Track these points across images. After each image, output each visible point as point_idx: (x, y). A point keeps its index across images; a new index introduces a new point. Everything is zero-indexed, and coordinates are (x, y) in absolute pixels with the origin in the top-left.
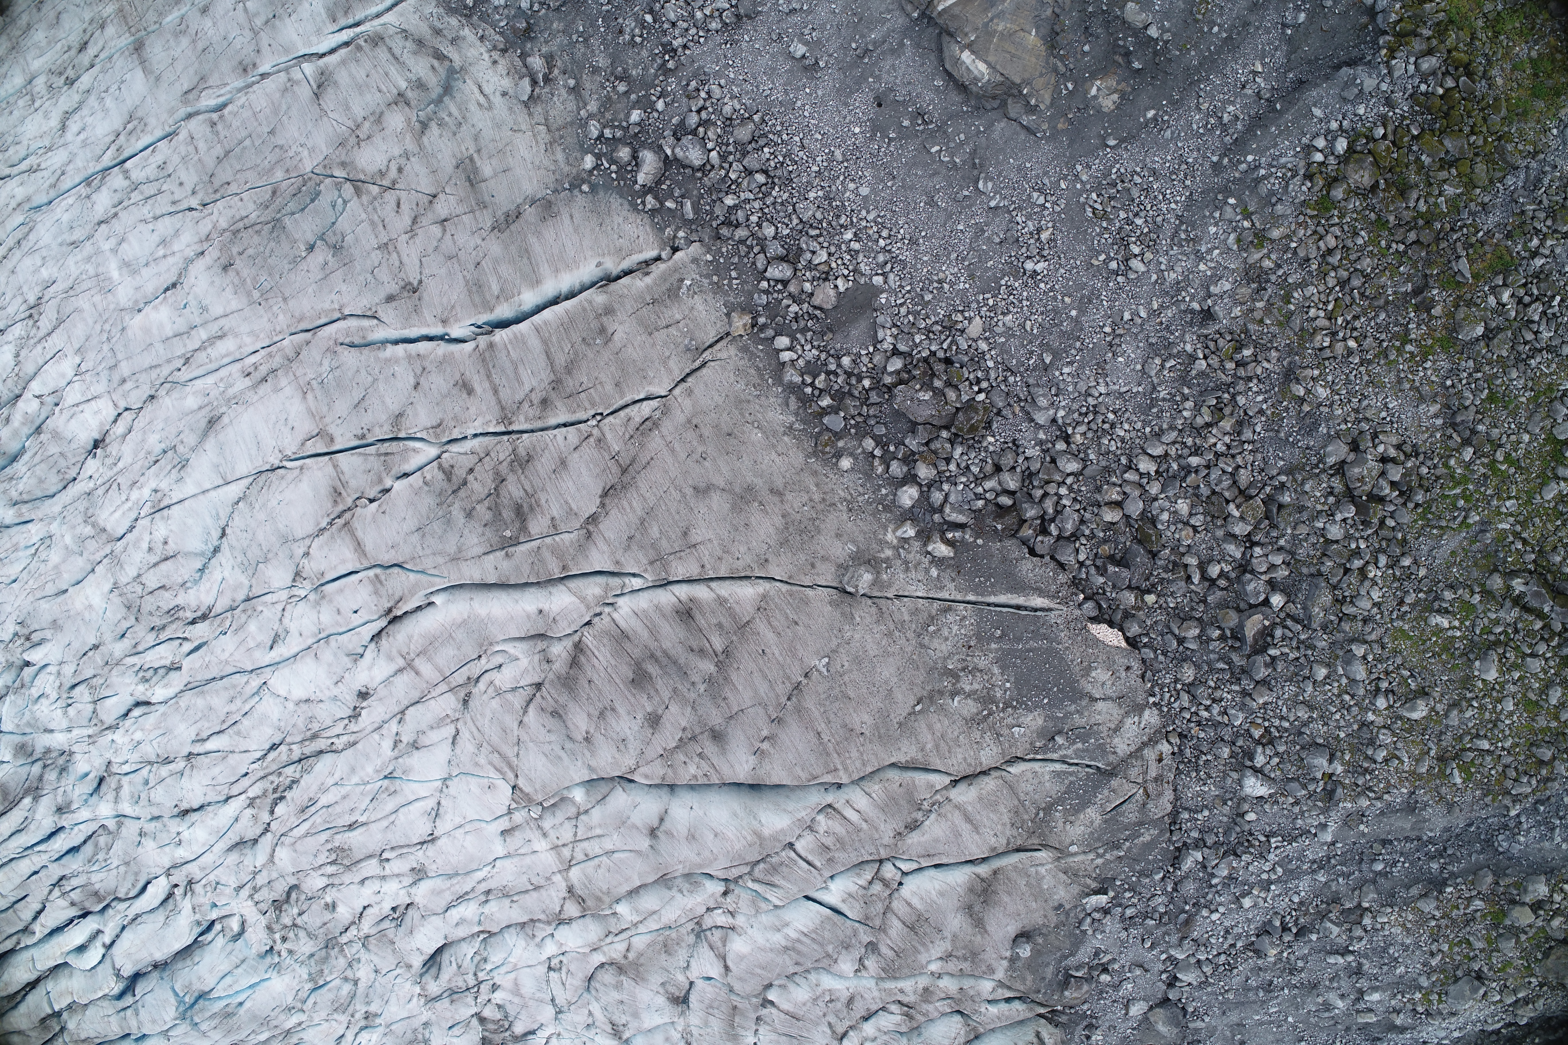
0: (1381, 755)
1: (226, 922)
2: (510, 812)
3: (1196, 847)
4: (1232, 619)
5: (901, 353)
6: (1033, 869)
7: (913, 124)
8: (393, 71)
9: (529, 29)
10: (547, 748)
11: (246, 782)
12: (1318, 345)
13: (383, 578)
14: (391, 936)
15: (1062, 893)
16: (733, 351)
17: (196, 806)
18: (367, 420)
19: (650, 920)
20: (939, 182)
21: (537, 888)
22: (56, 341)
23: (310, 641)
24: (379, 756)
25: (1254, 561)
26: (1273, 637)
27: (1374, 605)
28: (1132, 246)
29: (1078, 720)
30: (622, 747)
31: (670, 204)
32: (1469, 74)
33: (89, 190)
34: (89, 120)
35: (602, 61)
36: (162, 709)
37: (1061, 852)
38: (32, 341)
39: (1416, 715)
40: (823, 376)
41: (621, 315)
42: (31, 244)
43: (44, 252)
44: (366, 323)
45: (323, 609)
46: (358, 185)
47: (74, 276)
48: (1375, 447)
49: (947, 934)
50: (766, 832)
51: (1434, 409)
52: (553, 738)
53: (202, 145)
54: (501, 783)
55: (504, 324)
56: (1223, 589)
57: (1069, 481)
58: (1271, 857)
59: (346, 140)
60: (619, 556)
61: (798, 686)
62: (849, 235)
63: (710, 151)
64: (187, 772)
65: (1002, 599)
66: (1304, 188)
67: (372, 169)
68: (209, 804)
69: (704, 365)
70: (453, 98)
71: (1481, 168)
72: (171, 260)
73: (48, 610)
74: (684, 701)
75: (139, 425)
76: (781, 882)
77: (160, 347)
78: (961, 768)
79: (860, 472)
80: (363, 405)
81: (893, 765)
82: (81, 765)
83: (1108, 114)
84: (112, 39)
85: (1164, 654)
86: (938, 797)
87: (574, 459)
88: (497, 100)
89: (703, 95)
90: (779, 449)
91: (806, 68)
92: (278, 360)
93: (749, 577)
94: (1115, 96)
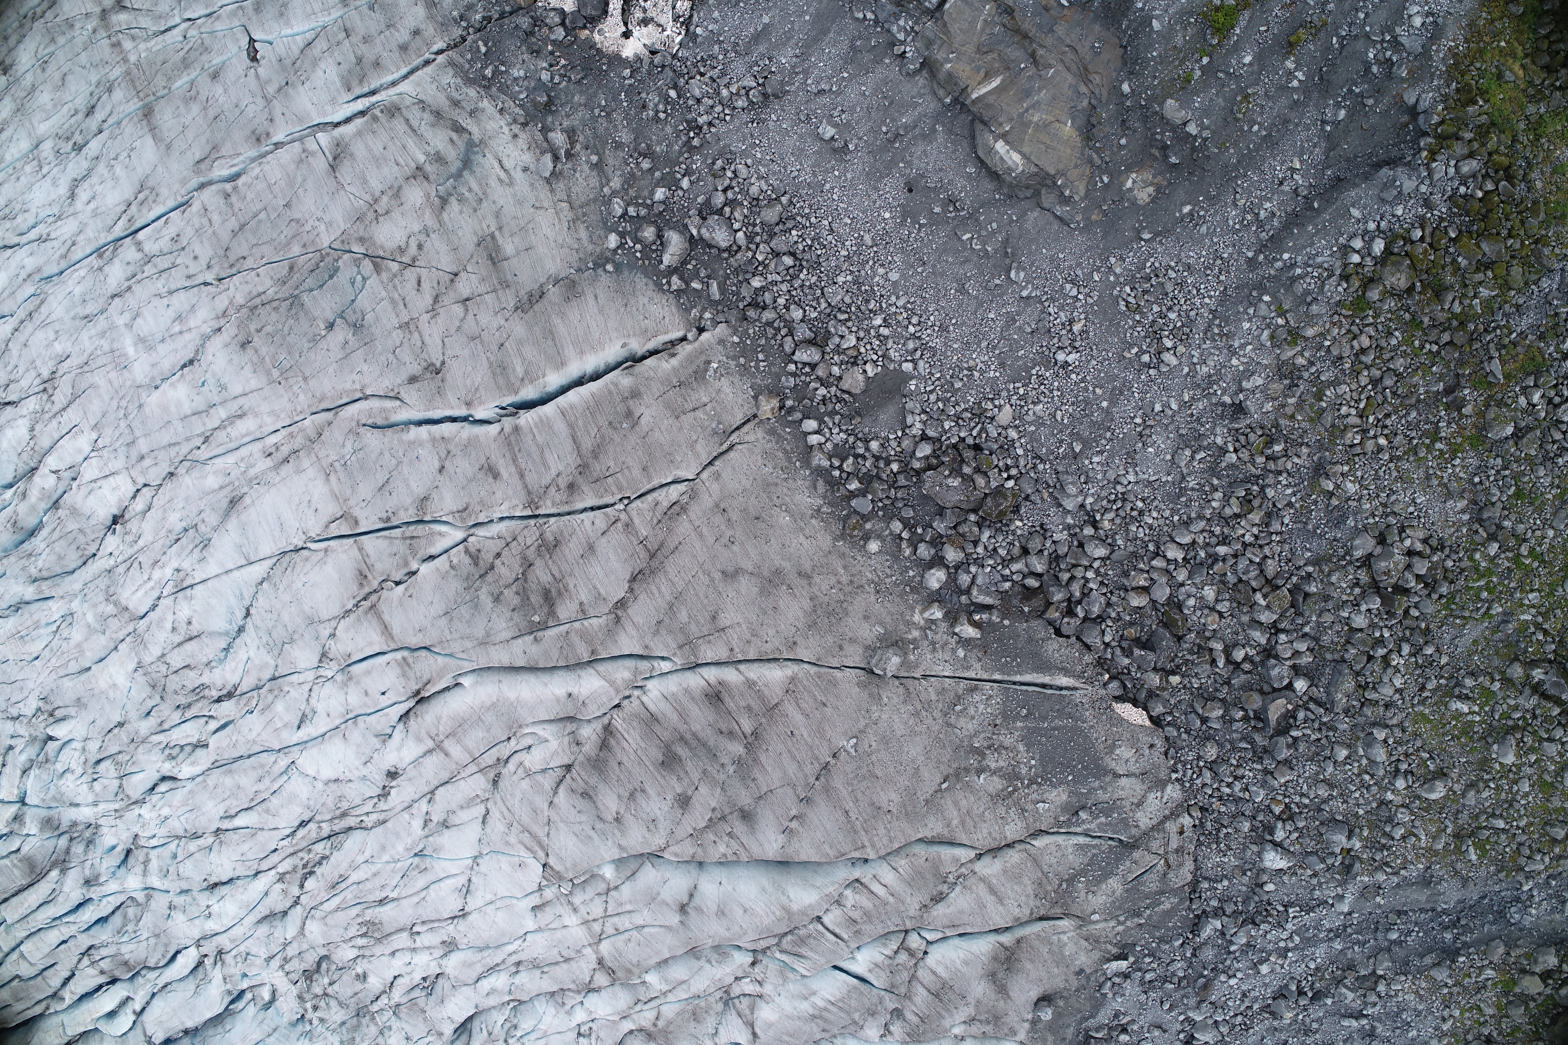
0: (1399, 833)
1: (257, 991)
2: (540, 888)
3: (1216, 915)
4: (1255, 702)
5: (929, 438)
6: (1055, 937)
7: (945, 211)
8: (411, 143)
9: (550, 102)
10: (577, 828)
11: (275, 858)
12: (1348, 442)
13: (411, 661)
14: (422, 1005)
15: (1083, 959)
16: (760, 433)
17: (224, 880)
18: (391, 503)
19: (679, 989)
20: (970, 270)
21: (567, 960)
22: (72, 416)
23: (338, 722)
24: (409, 834)
25: (1279, 647)
26: (1295, 718)
27: (1397, 691)
28: (1165, 340)
29: (1101, 796)
30: (652, 827)
31: (695, 285)
32: (1509, 178)
33: (101, 262)
34: (99, 189)
35: (625, 137)
36: (190, 785)
37: (1083, 920)
38: (47, 416)
39: (1433, 796)
40: (851, 460)
41: (647, 399)
42: (43, 317)
43: (57, 326)
44: (389, 404)
45: (350, 691)
46: (377, 261)
47: (88, 352)
48: (1402, 541)
49: (971, 1000)
50: (795, 907)
51: (1462, 504)
52: (583, 818)
53: (216, 218)
54: (531, 862)
55: (529, 405)
56: (1247, 673)
57: (1096, 564)
58: (1289, 926)
59: (364, 214)
60: (648, 640)
61: (826, 767)
62: (878, 321)
63: (736, 231)
64: (216, 847)
65: (1028, 678)
66: (1340, 289)
67: (391, 245)
68: (238, 878)
69: (731, 447)
70: (473, 172)
71: (1516, 271)
72: (187, 336)
73: (71, 688)
74: (714, 783)
75: (158, 502)
76: (810, 954)
77: (178, 425)
78: (986, 842)
79: (887, 553)
80: (388, 488)
81: (920, 840)
82: (108, 838)
83: (1143, 207)
84: (120, 104)
85: (1188, 732)
86: (963, 870)
87: (602, 545)
88: (518, 175)
89: (729, 174)
90: (807, 532)
91: (835, 150)
92: (299, 442)
93: (777, 660)
94: (1151, 189)
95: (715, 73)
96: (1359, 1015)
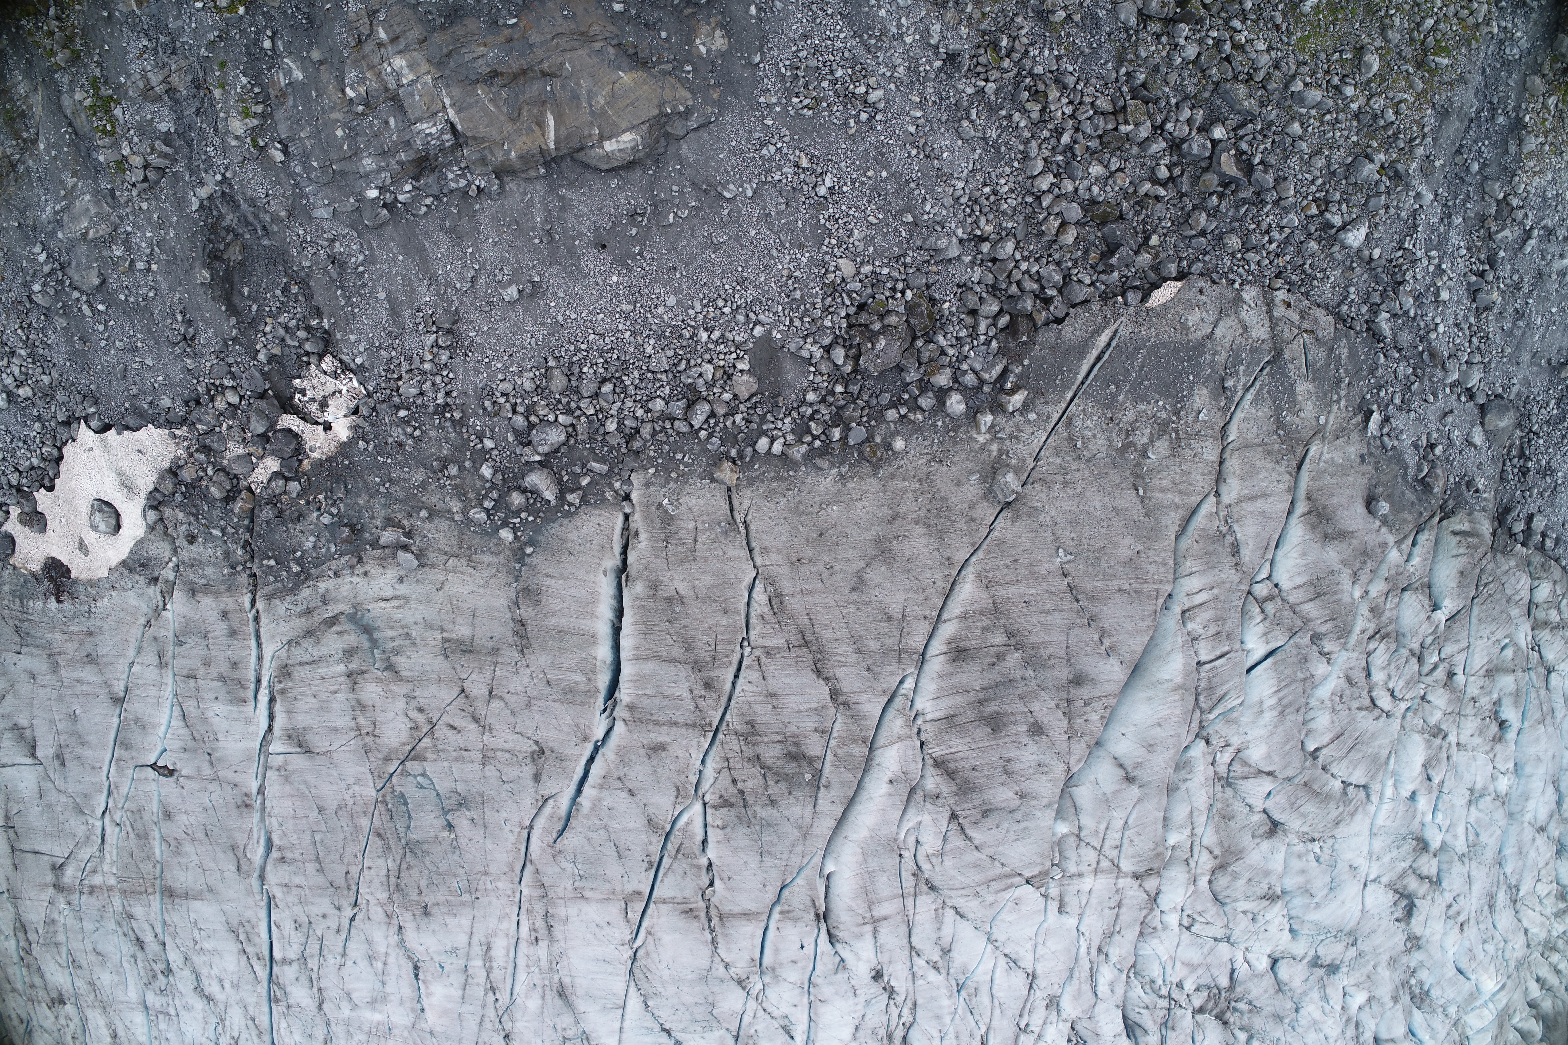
0: (1390, 115)
2: (1046, 896)
3: (1375, 313)
4: (1211, 180)
5: (831, 345)
6: (1322, 464)
7: (638, 225)
8: (323, 671)
9: (352, 527)
10: (1011, 836)
13: (786, 908)
15: (1352, 449)
16: (747, 493)
18: (637, 853)
19: (1195, 819)
20: (703, 231)
21: (1119, 905)
23: (805, 1000)
24: (938, 988)
25: (1176, 134)
26: (1244, 153)
27: (1268, 50)
28: (857, 91)
29: (1220, 359)
30: (1045, 769)
31: (585, 482)
33: (283, 1003)
34: (215, 971)
35: (418, 476)
37: (1319, 432)
40: (812, 424)
41: (664, 577)
44: (548, 810)
45: (784, 975)
46: (413, 755)
49: (1338, 567)
50: (1179, 680)
52: (1005, 826)
53: (298, 880)
54: (1018, 892)
55: (614, 686)
56: (1182, 174)
57: (1018, 256)
58: (1419, 254)
59: (365, 745)
60: (879, 687)
61: (1071, 588)
62: (704, 336)
63: (556, 420)
65: (1084, 369)
67: (405, 736)
69: (746, 525)
70: (378, 628)
72: (391, 960)
74: (1034, 694)
76: (1225, 688)
77: (466, 1009)
78: (1208, 481)
79: (911, 435)
80: (622, 849)
81: (1177, 538)
83: (730, 48)
84: (148, 914)
85: (1205, 253)
86: (1222, 514)
87: (773, 684)
88: (402, 589)
89: (502, 400)
90: (856, 496)
91: (531, 295)
92: (538, 908)
93: (954, 583)
94: (718, 33)
95: (405, 366)
96: (1528, 234)
